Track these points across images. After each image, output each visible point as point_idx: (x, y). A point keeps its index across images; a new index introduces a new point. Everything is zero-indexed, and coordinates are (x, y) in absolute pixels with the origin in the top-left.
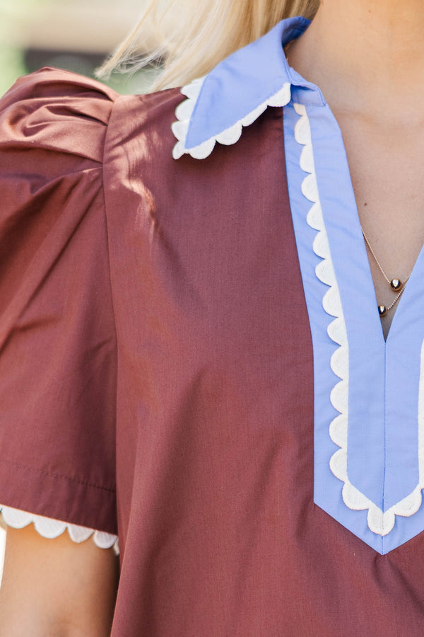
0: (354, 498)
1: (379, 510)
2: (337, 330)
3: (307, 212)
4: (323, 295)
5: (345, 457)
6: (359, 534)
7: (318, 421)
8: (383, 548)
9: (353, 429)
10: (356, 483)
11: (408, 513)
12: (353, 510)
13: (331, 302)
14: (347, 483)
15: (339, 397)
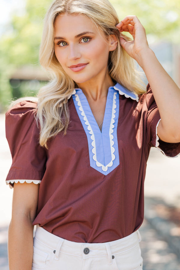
0: (99, 164)
1: (104, 166)
2: (91, 132)
3: (81, 113)
4: (87, 127)
5: (96, 156)
6: (101, 172)
7: (90, 149)
8: (106, 174)
9: (97, 150)
10: (99, 161)
11: (110, 166)
12: (99, 167)
13: (89, 128)
14: (97, 162)
15: (93, 144)
